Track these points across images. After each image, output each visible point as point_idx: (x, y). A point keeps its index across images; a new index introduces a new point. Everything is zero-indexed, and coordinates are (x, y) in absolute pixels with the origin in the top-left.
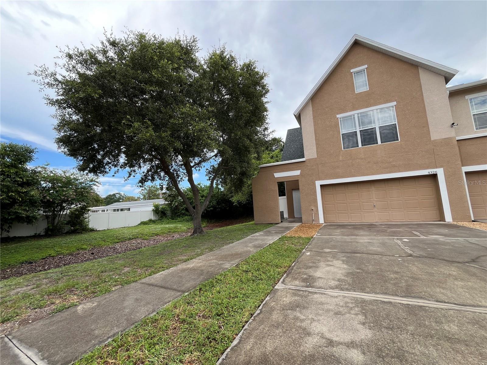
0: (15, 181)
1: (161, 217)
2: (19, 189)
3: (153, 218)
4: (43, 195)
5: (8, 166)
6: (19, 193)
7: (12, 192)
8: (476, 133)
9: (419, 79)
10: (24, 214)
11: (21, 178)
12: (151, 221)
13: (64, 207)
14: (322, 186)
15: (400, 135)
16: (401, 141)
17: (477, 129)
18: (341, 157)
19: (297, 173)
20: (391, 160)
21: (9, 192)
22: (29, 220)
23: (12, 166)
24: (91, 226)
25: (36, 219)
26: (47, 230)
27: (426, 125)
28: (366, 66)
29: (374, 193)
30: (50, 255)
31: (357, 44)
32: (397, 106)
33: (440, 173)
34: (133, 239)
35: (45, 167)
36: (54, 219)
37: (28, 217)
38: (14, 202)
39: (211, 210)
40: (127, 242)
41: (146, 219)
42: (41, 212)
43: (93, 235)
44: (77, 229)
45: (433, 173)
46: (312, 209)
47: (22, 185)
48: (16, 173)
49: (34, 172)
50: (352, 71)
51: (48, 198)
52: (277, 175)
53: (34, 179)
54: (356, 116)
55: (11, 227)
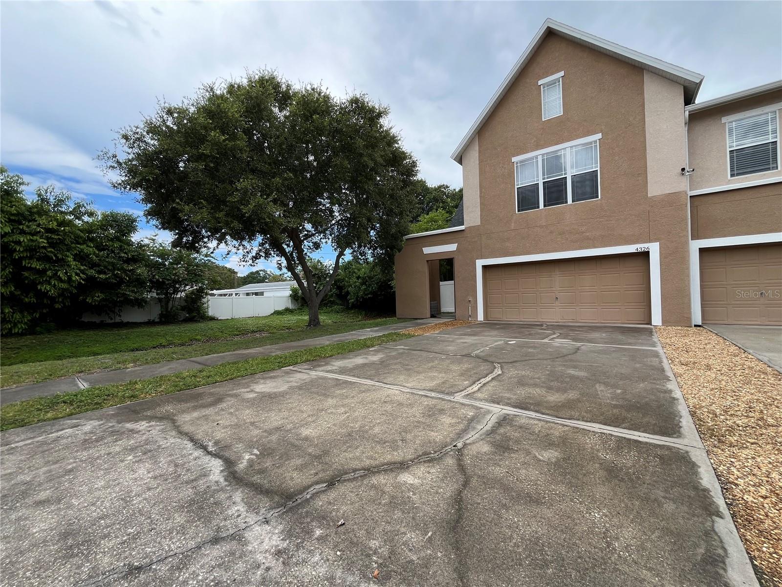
0: (120, 257)
1: (302, 305)
2: (125, 266)
3: (290, 306)
4: (151, 274)
5: (112, 240)
6: (125, 271)
7: (118, 270)
8: (729, 182)
9: (642, 93)
10: (132, 296)
11: (125, 253)
12: (287, 311)
13: (178, 288)
14: (485, 268)
15: (601, 188)
16: (601, 198)
17: (732, 175)
18: (513, 224)
19: (452, 247)
20: (584, 229)
21: (114, 269)
22: (140, 303)
23: (117, 239)
24: (211, 313)
25: (146, 302)
26: (161, 316)
27: (643, 172)
28: (562, 73)
29: (558, 280)
30: (161, 344)
31: (550, 35)
32: (602, 140)
33: (654, 249)
34: (257, 332)
35: (154, 238)
36: (168, 302)
37: (137, 299)
38: (121, 281)
39: (369, 298)
40: (249, 335)
41: (281, 308)
42: (155, 295)
43: (211, 324)
44: (195, 317)
45: (643, 249)
46: (470, 301)
47: (128, 261)
48: (121, 249)
49: (140, 246)
50: (540, 83)
51: (157, 277)
52: (427, 250)
53: (140, 254)
54: (540, 159)
55: (121, 310)
